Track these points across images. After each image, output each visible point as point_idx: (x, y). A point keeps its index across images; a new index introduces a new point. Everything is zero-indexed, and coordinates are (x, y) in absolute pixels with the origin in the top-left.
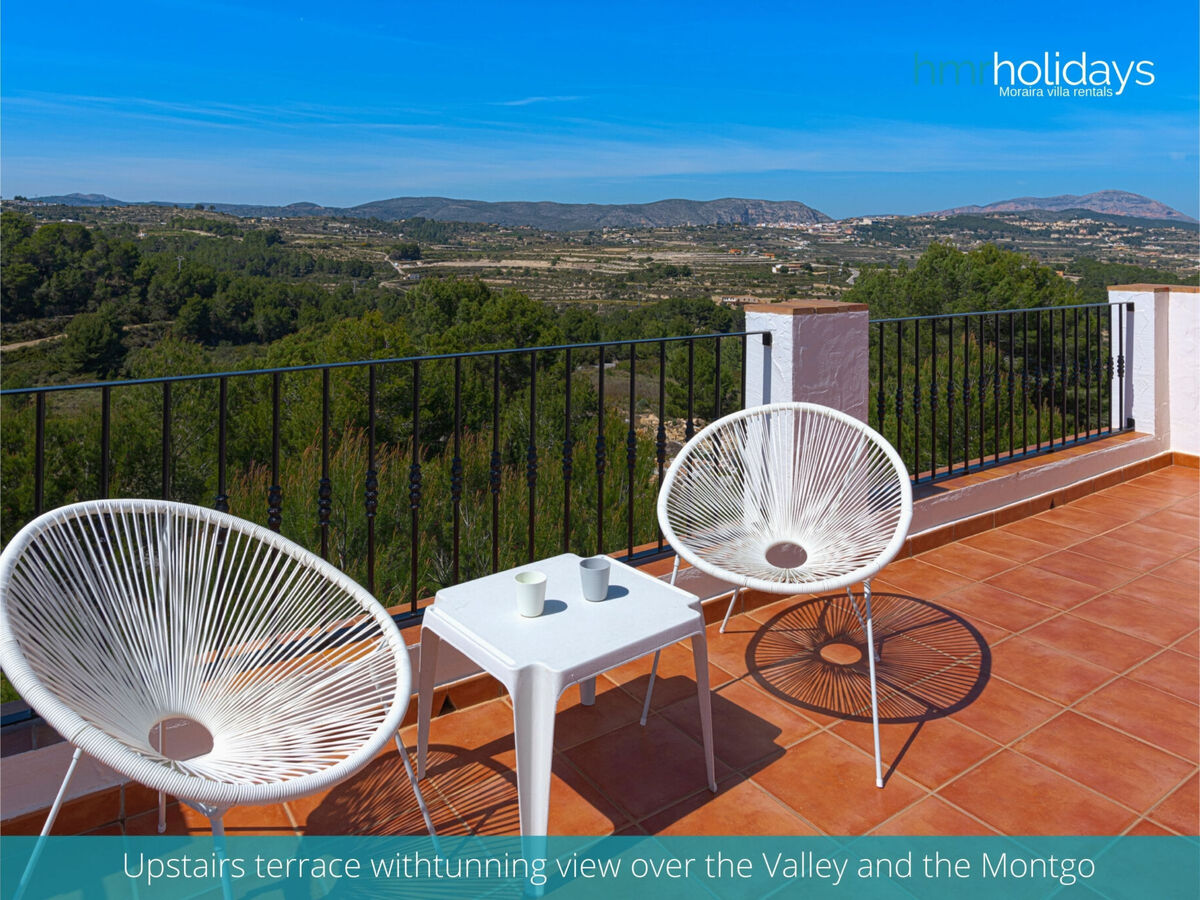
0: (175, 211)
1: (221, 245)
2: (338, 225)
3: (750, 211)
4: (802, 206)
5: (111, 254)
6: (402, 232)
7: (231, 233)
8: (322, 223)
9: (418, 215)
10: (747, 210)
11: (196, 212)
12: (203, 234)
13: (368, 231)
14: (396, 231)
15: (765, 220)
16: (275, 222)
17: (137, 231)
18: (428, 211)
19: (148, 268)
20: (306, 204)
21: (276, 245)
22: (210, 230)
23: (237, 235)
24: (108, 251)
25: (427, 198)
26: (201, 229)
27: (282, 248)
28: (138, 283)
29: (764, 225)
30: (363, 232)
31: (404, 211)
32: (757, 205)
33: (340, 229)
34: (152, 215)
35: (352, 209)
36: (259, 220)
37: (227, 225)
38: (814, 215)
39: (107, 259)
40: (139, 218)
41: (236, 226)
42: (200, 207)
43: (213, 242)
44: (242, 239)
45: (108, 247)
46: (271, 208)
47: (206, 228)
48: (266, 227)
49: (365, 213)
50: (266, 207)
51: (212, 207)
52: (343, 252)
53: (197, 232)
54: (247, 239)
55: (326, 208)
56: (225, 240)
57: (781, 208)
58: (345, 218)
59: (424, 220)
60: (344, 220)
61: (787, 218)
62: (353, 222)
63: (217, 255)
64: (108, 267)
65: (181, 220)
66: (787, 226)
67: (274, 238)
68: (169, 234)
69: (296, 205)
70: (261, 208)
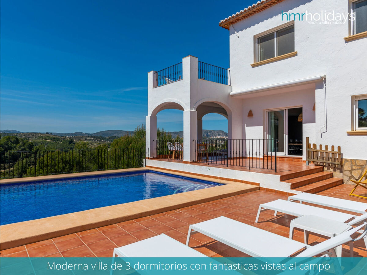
0: (40, 134)
1: (55, 144)
2: (90, 138)
3: (209, 133)
4: (223, 132)
5: (25, 145)
6: (109, 140)
7: (58, 140)
8: (85, 138)
9: (114, 135)
10: (208, 133)
11: (46, 135)
12: (49, 141)
13: (99, 140)
14: (107, 140)
15: (213, 136)
16: (71, 137)
17: (29, 140)
18: (116, 134)
19: (36, 149)
20: (79, 132)
21: (72, 144)
22: (51, 140)
23: (60, 141)
24: (24, 144)
25: (116, 130)
26: (49, 139)
27: (74, 145)
28: (33, 153)
29: (212, 137)
30: (97, 140)
31: (109, 134)
32: (211, 131)
33: (90, 139)
34: (33, 136)
35: (94, 134)
36: (66, 137)
37: (57, 138)
38: (226, 134)
39: (24, 146)
40: (28, 136)
41: (59, 139)
42: (47, 133)
43: (53, 143)
44: (61, 142)
45: (24, 143)
46: (69, 134)
47: (50, 139)
48: (68, 139)
49: (97, 135)
50: (67, 134)
51: (51, 133)
52: (92, 146)
53: (47, 140)
54: (63, 142)
55: (86, 134)
56: (56, 142)
57: (217, 132)
58: (92, 136)
59: (115, 137)
60: (92, 137)
61: (219, 135)
62: (94, 137)
63: (54, 147)
64: (24, 149)
65: (42, 137)
66: (219, 137)
67: (71, 142)
68: (39, 141)
69: (77, 133)
70: (66, 134)
